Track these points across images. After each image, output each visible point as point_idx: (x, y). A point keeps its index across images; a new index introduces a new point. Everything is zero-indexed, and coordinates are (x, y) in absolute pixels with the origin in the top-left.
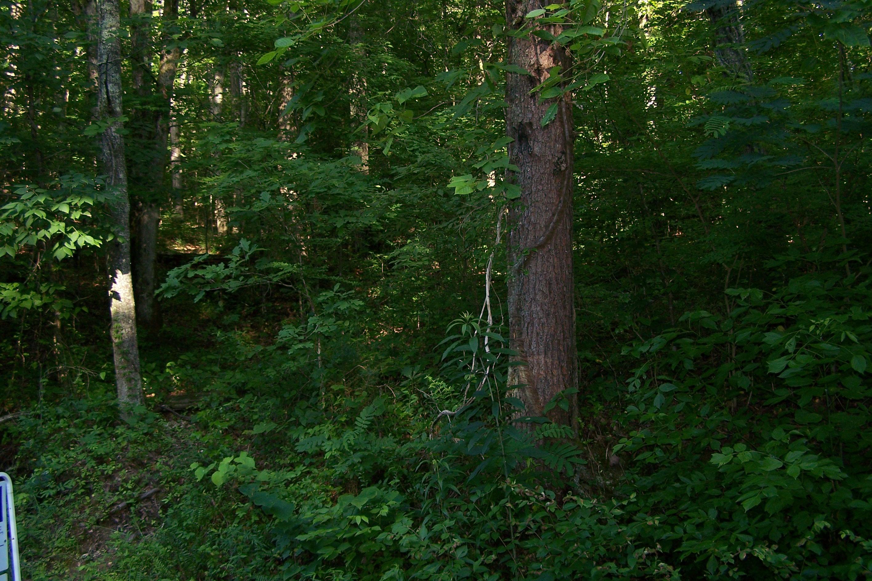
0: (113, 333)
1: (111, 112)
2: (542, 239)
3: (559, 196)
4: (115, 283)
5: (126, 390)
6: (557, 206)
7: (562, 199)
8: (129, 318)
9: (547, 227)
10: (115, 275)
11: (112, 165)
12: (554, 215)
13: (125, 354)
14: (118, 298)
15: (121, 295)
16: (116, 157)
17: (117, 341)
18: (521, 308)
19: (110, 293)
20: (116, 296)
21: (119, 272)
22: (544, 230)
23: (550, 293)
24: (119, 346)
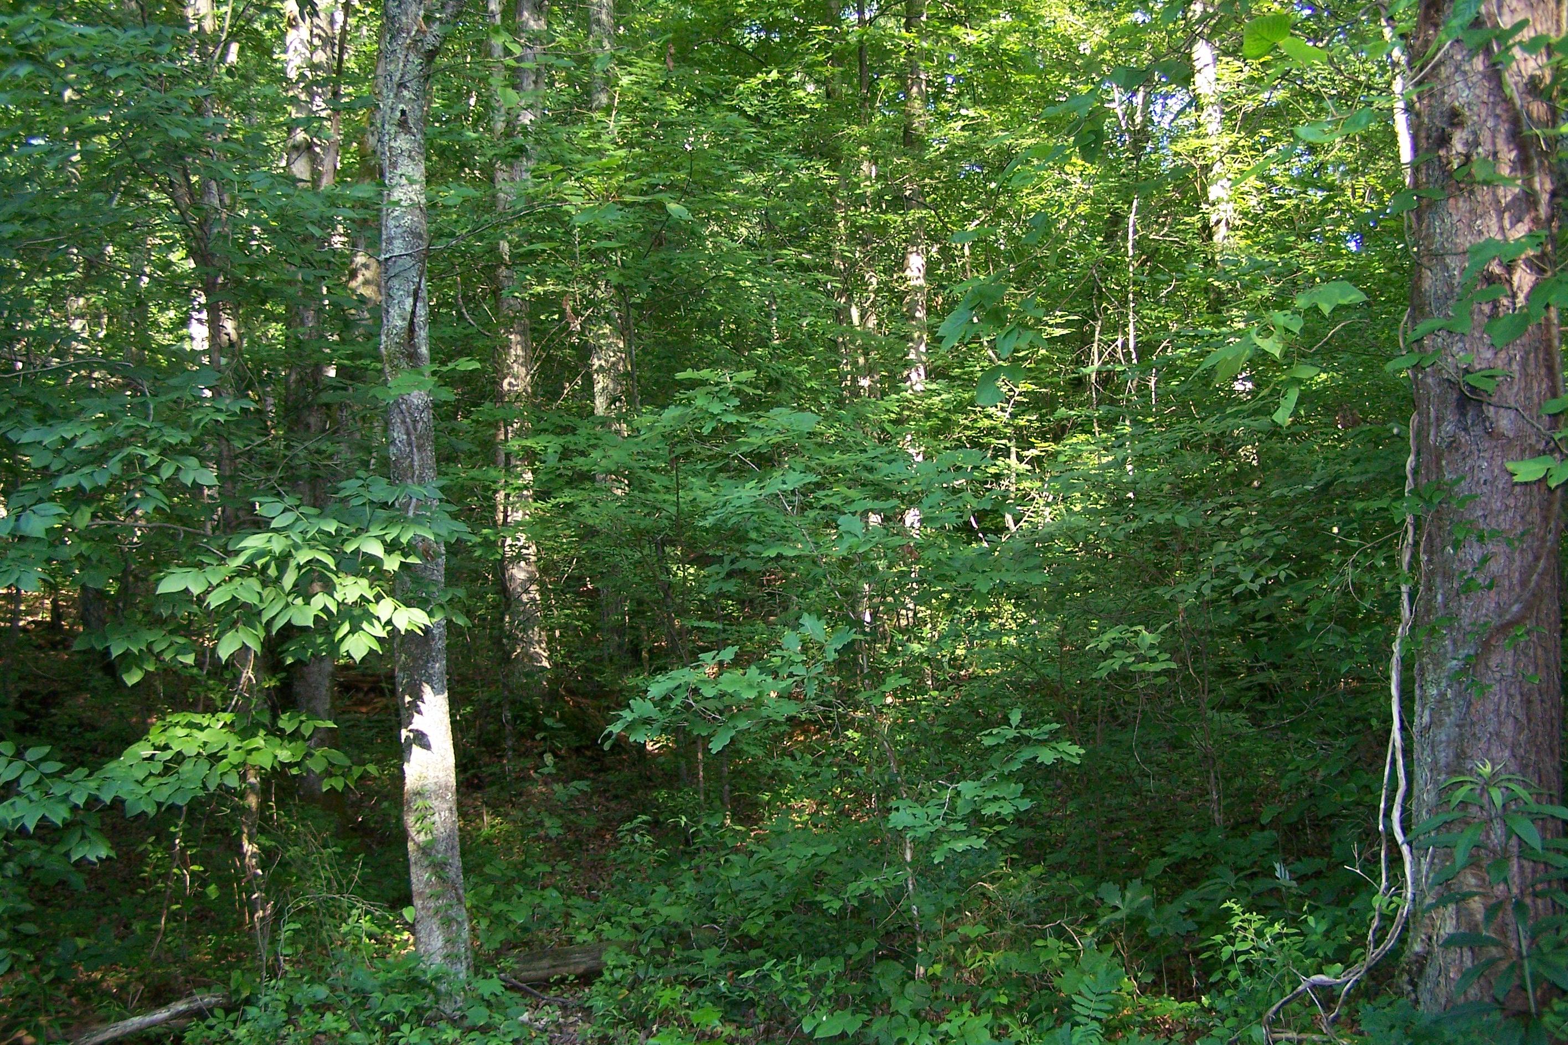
0: (410, 820)
1: (413, 356)
2: (1515, 608)
3: (1546, 519)
4: (419, 712)
5: (440, 943)
6: (1543, 540)
7: (1552, 525)
8: (447, 788)
9: (1523, 583)
10: (418, 696)
11: (412, 466)
12: (1537, 559)
13: (438, 867)
14: (427, 746)
15: (432, 739)
16: (420, 448)
17: (422, 838)
18: (1463, 752)
19: (404, 733)
20: (421, 739)
21: (427, 689)
22: (1518, 589)
23: (1529, 720)
24: (425, 850)
